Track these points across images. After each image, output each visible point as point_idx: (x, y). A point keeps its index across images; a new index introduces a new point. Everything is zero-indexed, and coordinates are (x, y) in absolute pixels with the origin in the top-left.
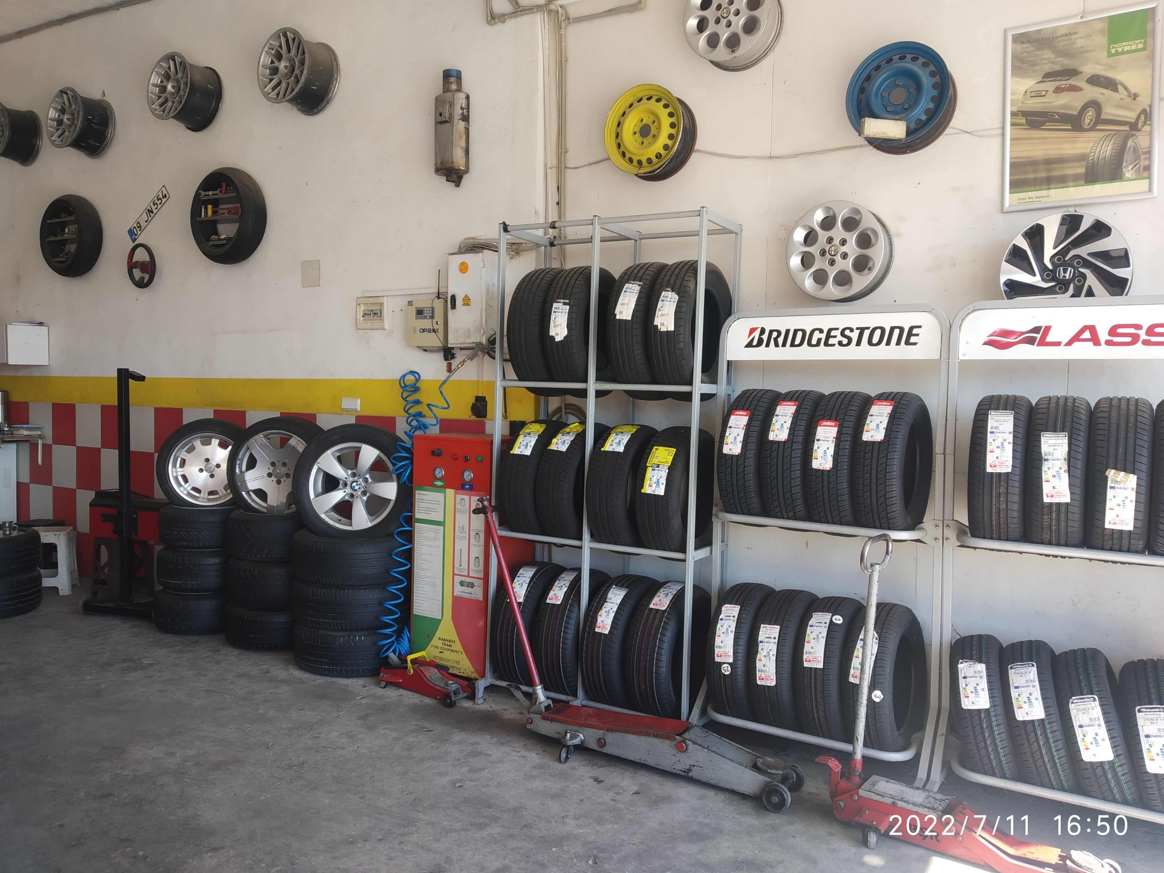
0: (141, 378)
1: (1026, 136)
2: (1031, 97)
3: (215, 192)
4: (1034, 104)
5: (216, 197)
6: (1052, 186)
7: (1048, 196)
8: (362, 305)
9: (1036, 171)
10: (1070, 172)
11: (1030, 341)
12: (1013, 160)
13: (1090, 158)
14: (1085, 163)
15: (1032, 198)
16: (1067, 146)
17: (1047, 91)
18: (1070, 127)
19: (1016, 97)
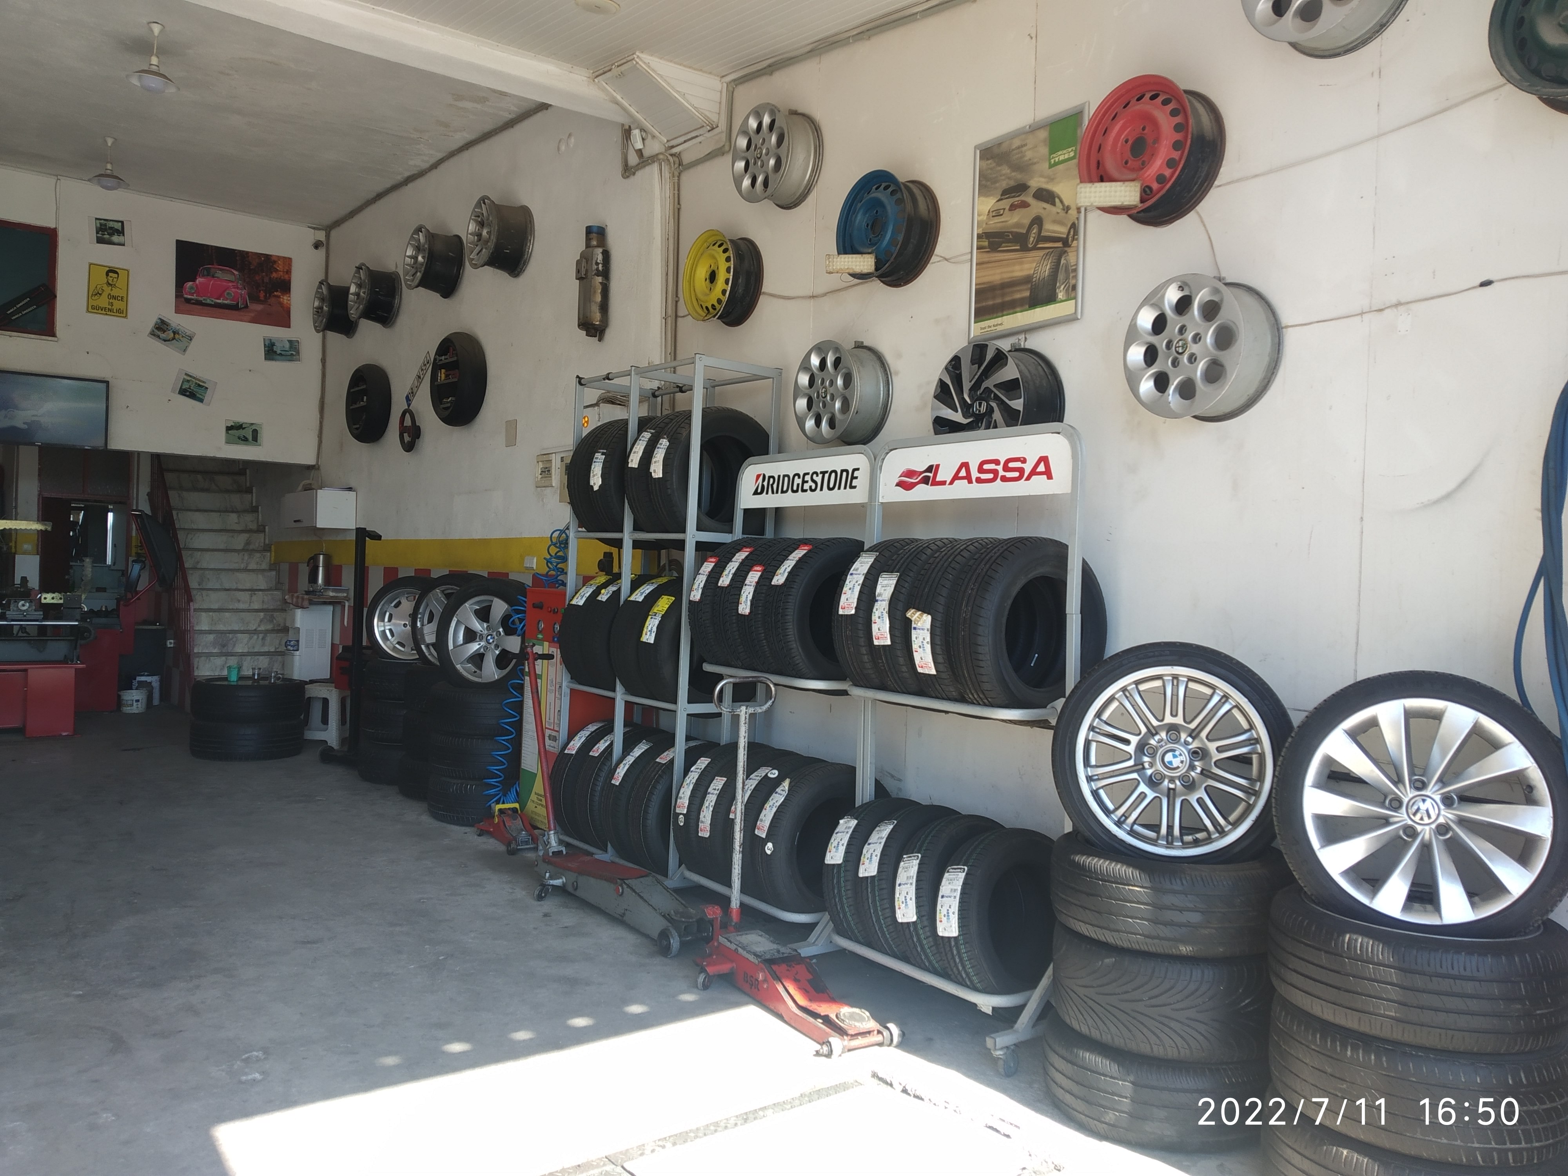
0: (378, 537)
1: (987, 260)
2: (993, 216)
3: (446, 357)
4: (995, 224)
5: (447, 361)
6: (1005, 313)
7: (1001, 324)
8: (540, 463)
9: (994, 298)
10: (1018, 296)
11: (925, 481)
12: (978, 287)
13: (1034, 280)
14: (1029, 286)
15: (990, 327)
16: (1017, 267)
17: (1004, 209)
18: (1018, 247)
19: (981, 218)
